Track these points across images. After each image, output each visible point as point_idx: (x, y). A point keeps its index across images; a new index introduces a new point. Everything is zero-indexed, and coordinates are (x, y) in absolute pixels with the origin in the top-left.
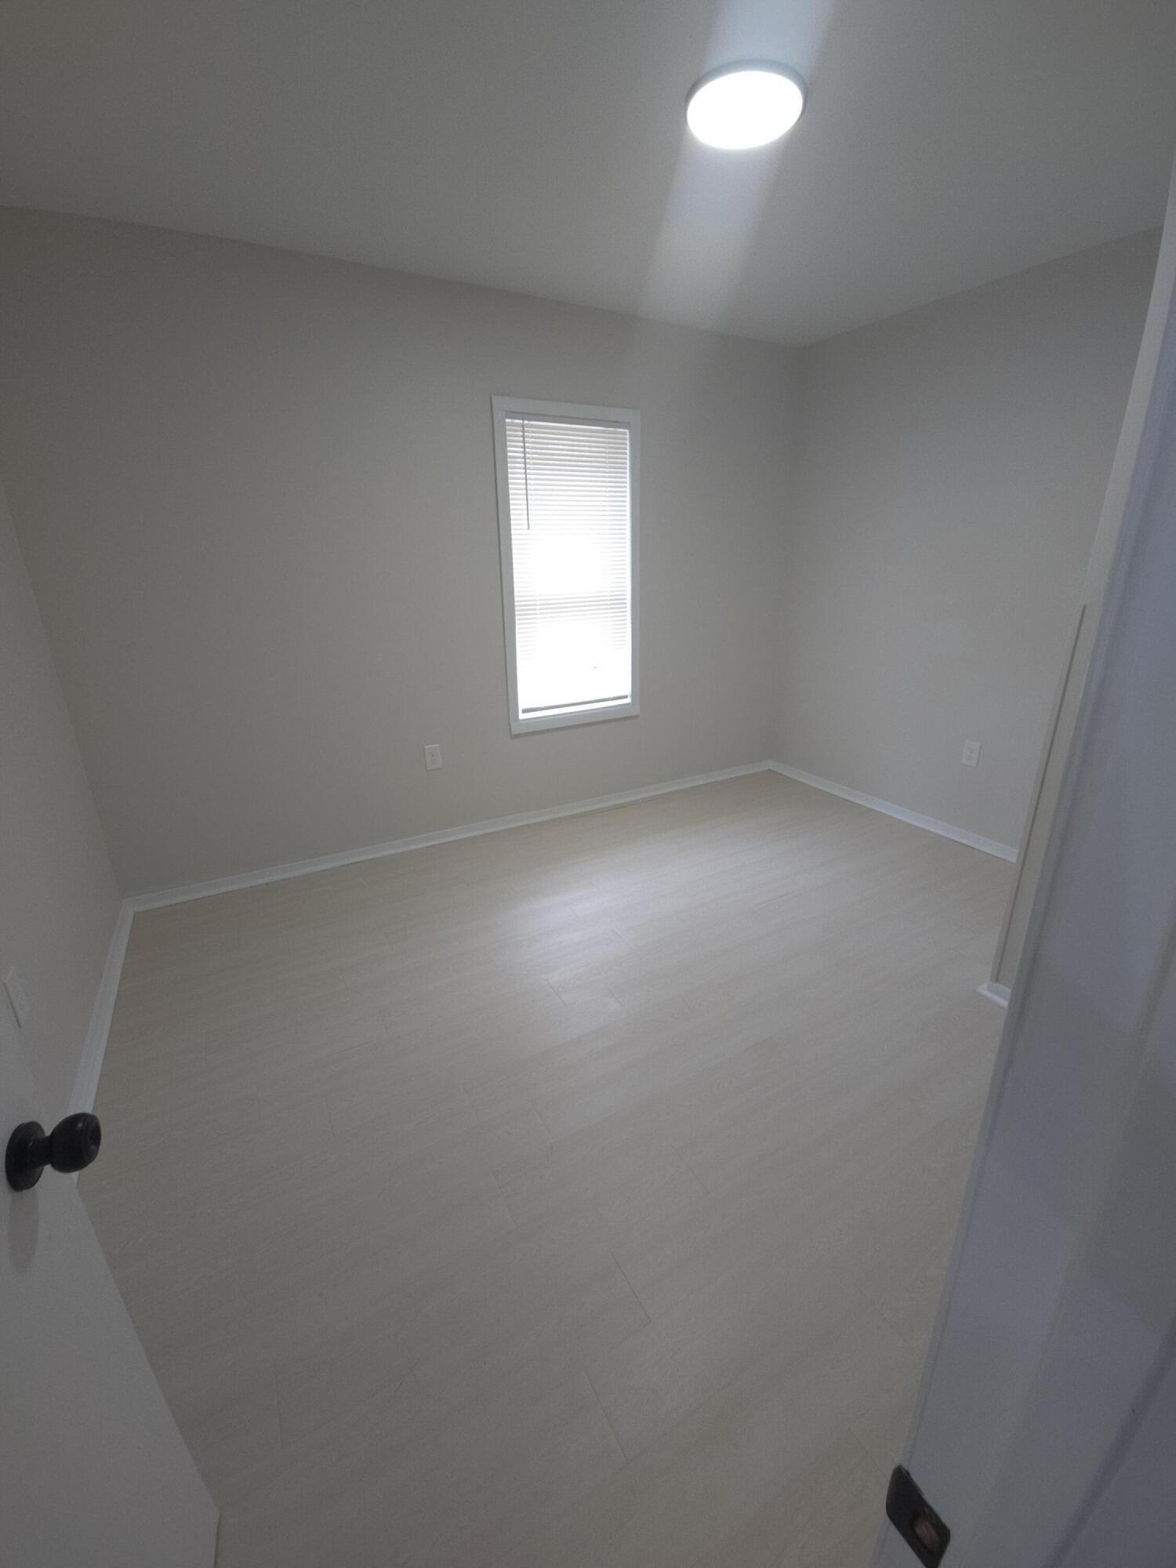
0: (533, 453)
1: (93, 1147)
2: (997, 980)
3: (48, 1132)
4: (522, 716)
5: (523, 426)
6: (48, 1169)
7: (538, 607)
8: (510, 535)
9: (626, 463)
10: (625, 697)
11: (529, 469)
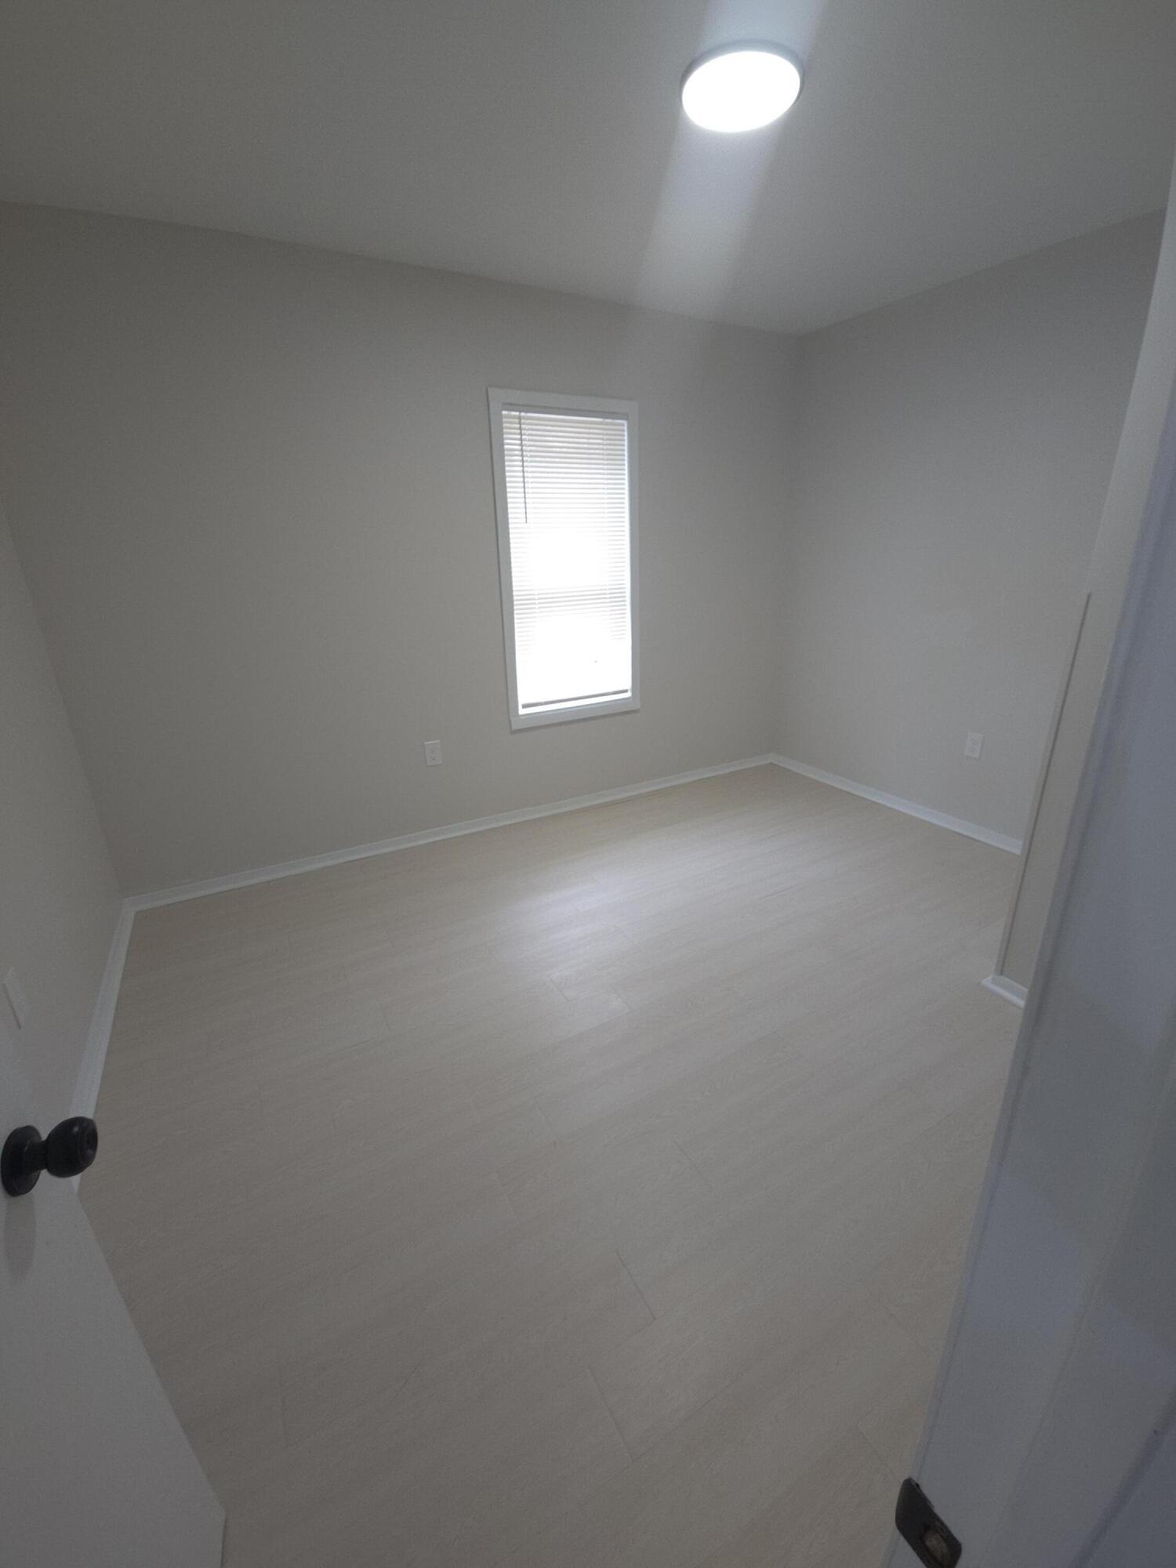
0: (530, 446)
1: (89, 1152)
2: (1002, 973)
3: (44, 1136)
4: (522, 711)
5: (520, 418)
6: (44, 1174)
7: (537, 602)
8: (508, 528)
9: (624, 455)
10: (626, 691)
11: (527, 461)
